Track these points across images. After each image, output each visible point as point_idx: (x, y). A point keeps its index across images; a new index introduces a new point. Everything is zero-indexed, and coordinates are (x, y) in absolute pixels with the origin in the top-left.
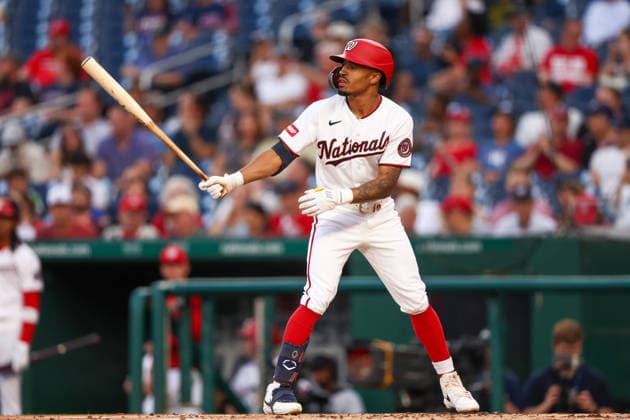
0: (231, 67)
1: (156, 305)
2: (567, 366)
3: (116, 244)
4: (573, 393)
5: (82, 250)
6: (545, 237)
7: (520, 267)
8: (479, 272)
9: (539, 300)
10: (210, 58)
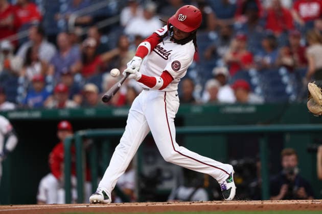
2: (292, 173)
4: (295, 188)
5: (37, 115)
7: (277, 120)
8: (254, 123)
9: (288, 138)
10: (106, 8)
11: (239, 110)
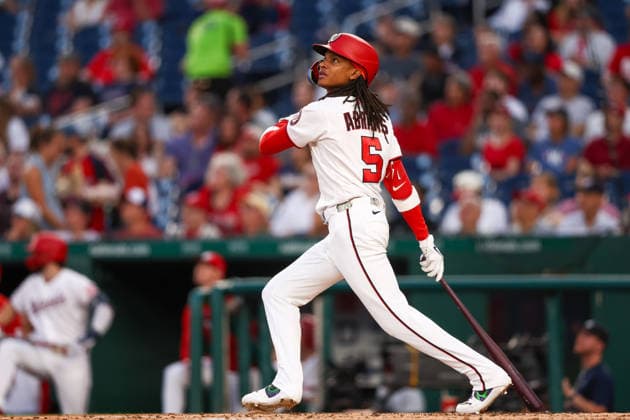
0: (293, 67)
1: (216, 302)
3: (175, 243)
5: (141, 250)
6: (604, 235)
7: (580, 266)
8: (539, 271)
9: (598, 298)
11: (510, 247)
